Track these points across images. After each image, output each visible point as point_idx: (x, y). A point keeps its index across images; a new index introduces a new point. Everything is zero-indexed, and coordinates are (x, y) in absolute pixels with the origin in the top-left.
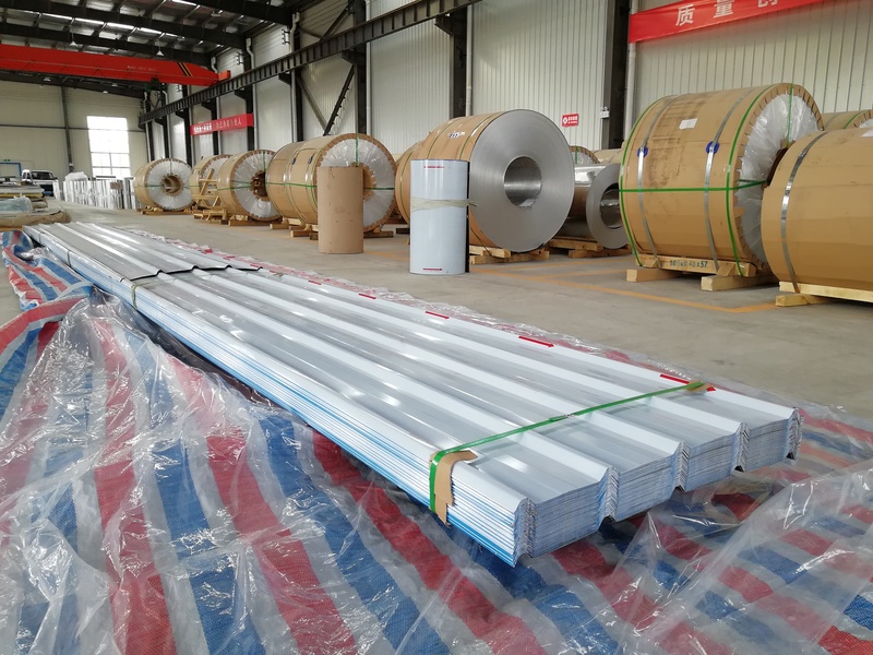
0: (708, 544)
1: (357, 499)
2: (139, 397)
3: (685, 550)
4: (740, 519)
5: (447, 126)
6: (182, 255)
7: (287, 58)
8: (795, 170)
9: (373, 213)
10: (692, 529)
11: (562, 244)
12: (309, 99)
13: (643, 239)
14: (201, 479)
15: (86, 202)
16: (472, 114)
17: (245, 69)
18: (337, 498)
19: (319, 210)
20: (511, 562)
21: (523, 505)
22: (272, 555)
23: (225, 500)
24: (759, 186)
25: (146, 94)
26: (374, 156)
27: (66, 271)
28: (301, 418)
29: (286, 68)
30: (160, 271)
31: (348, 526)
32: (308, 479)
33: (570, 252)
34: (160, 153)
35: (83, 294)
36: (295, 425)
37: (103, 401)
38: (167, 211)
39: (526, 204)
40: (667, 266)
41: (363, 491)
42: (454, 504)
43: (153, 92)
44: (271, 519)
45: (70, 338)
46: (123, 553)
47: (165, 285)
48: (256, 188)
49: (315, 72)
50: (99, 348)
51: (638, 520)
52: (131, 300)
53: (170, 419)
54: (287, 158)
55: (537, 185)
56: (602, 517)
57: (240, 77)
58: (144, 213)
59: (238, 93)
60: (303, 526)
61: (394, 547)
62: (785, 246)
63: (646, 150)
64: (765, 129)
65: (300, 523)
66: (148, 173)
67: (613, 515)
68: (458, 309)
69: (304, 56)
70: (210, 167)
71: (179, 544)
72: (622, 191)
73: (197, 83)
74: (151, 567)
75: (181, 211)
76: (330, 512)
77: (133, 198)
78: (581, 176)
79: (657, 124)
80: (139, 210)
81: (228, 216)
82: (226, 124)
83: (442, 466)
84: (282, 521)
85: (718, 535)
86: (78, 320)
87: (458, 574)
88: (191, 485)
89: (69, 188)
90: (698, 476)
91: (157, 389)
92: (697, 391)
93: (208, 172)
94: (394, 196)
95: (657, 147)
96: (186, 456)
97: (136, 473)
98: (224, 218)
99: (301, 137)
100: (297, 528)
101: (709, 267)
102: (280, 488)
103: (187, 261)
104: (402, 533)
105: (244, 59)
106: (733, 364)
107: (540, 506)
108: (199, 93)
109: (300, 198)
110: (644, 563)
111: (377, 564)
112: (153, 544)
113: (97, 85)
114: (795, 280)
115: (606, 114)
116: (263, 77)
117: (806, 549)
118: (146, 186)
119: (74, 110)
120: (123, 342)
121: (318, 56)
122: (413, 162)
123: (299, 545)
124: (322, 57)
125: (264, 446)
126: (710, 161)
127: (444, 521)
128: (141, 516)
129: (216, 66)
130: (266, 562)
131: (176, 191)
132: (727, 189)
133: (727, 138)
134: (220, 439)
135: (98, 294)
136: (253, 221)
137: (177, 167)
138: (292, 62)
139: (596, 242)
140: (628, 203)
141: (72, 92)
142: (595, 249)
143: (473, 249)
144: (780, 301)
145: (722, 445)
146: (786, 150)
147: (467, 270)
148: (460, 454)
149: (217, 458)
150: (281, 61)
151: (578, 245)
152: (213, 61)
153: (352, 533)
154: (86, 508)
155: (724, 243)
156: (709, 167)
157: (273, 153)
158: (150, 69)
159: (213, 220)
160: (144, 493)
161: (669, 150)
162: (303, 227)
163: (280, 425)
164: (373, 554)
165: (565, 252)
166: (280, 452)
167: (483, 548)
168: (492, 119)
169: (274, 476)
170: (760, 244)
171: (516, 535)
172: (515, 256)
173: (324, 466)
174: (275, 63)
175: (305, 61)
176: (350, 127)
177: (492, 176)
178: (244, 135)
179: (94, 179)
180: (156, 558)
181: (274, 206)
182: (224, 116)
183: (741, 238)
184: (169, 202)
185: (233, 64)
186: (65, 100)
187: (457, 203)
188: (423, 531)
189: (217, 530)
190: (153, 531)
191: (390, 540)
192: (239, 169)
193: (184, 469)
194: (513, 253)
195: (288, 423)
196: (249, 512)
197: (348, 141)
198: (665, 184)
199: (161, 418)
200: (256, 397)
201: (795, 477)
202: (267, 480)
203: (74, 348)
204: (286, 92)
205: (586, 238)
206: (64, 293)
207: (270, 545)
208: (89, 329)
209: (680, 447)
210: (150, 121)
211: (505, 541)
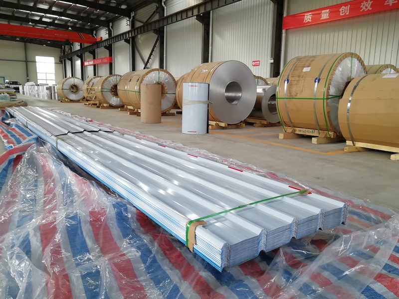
0: (306, 262)
1: (155, 240)
2: (59, 191)
3: (296, 265)
4: (321, 251)
5: (199, 67)
6: (79, 124)
7: (128, 32)
8: (353, 91)
9: (166, 105)
10: (299, 255)
11: (251, 121)
12: (138, 51)
13: (286, 120)
14: (86, 230)
15: (34, 96)
16: (211, 61)
17: (109, 36)
18: (146, 239)
19: (141, 103)
20: (220, 270)
21: (225, 246)
22: (117, 265)
23: (97, 240)
24: (338, 98)
25: (63, 47)
26: (167, 79)
27: (25, 130)
28: (131, 203)
29: (127, 37)
30: (69, 132)
31: (150, 252)
32: (133, 231)
33: (254, 124)
34: (69, 74)
35: (33, 142)
36: (128, 206)
37: (43, 193)
38: (72, 101)
39: (235, 103)
40: (297, 132)
41: (157, 236)
42: (196, 244)
43: (66, 46)
44: (117, 249)
45: (27, 163)
46: (52, 264)
47: (71, 138)
48: (113, 92)
49: (141, 38)
50: (41, 168)
51: (276, 251)
52: (55, 145)
53: (72, 202)
54: (127, 78)
55: (240, 95)
56: (260, 251)
57: (107, 40)
58: (61, 102)
59: (106, 47)
60: (131, 252)
61: (170, 261)
62: (348, 125)
63: (288, 81)
64: (340, 73)
65: (130, 251)
66: (63, 84)
67: (265, 250)
68: (203, 152)
69: (136, 31)
70: (92, 81)
71: (76, 260)
72: (277, 98)
73: (87, 42)
74: (64, 270)
75: (78, 101)
76: (143, 245)
77: (56, 94)
78: (259, 90)
79: (293, 69)
80: (59, 100)
81: (100, 104)
82: (100, 61)
83: (191, 227)
84: (122, 249)
85: (310, 258)
86: (31, 155)
87: (197, 274)
88: (82, 233)
89: (27, 89)
90: (302, 232)
91: (67, 187)
92: (304, 194)
93: (91, 84)
94: (176, 97)
95: (293, 79)
96: (80, 220)
97: (57, 227)
98: (98, 105)
99: (134, 69)
100: (128, 253)
101: (316, 133)
102: (121, 234)
103: (80, 127)
104: (173, 256)
105: (109, 32)
106: (323, 179)
107: (232, 246)
108: (88, 47)
109: (133, 97)
110: (277, 270)
111: (162, 269)
112: (65, 260)
113: (41, 43)
114: (353, 140)
115: (272, 61)
116: (117, 40)
117: (348, 265)
118: (62, 89)
119: (30, 53)
120: (52, 165)
121: (142, 31)
122: (184, 84)
123: (129, 260)
124: (144, 32)
125: (114, 216)
126: (316, 86)
127: (192, 251)
128: (60, 247)
129: (95, 35)
130: (114, 268)
131: (76, 92)
132: (324, 99)
133: (324, 76)
134: (95, 212)
135: (40, 141)
136: (111, 107)
137: (77, 81)
138: (130, 34)
139: (266, 120)
140: (280, 103)
141: (29, 45)
142: (266, 123)
143: (210, 122)
144: (346, 149)
145: (312, 219)
146: (350, 82)
147: (208, 132)
148: (199, 222)
149: (94, 221)
150: (125, 33)
151: (258, 121)
152: (94, 32)
153: (152, 255)
154: (35, 242)
155: (322, 123)
156: (315, 89)
157: (121, 76)
158: (65, 36)
159: (93, 106)
160: (61, 237)
161: (298, 81)
162: (134, 110)
163: (122, 205)
164: (161, 265)
165: (252, 124)
166: (121, 218)
167: (208, 263)
168: (220, 64)
169: (118, 229)
170: (338, 124)
171: (222, 259)
172: (229, 126)
173: (140, 225)
174: (123, 34)
175: (136, 34)
176: (156, 65)
177: (219, 90)
178: (108, 66)
179: (38, 85)
180: (66, 266)
181: (121, 100)
182: (99, 58)
183: (330, 121)
184: (73, 97)
185: (103, 34)
186: (26, 49)
187: (203, 102)
188: (183, 255)
189: (93, 254)
190: (65, 253)
191: (168, 259)
192: (105, 83)
193: (79, 226)
194: (228, 125)
195: (125, 205)
196: (107, 245)
197: (155, 72)
198: (296, 96)
199: (68, 201)
200: (111, 192)
201: (346, 232)
202: (115, 231)
203: (29, 167)
204: (128, 47)
205: (261, 118)
206: (25, 141)
207: (116, 260)
208: (36, 159)
209: (294, 220)
210: (65, 58)
211: (217, 261)
